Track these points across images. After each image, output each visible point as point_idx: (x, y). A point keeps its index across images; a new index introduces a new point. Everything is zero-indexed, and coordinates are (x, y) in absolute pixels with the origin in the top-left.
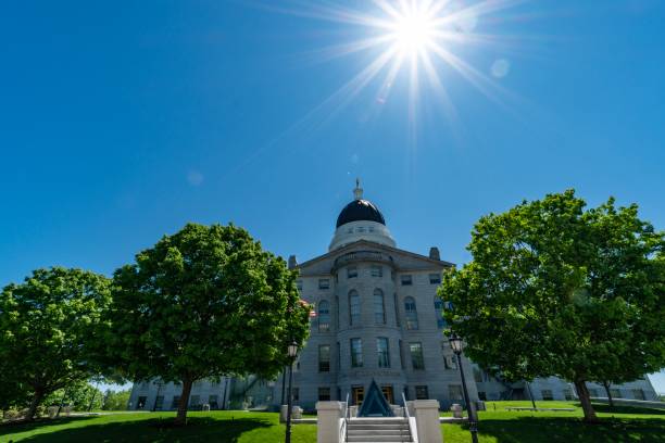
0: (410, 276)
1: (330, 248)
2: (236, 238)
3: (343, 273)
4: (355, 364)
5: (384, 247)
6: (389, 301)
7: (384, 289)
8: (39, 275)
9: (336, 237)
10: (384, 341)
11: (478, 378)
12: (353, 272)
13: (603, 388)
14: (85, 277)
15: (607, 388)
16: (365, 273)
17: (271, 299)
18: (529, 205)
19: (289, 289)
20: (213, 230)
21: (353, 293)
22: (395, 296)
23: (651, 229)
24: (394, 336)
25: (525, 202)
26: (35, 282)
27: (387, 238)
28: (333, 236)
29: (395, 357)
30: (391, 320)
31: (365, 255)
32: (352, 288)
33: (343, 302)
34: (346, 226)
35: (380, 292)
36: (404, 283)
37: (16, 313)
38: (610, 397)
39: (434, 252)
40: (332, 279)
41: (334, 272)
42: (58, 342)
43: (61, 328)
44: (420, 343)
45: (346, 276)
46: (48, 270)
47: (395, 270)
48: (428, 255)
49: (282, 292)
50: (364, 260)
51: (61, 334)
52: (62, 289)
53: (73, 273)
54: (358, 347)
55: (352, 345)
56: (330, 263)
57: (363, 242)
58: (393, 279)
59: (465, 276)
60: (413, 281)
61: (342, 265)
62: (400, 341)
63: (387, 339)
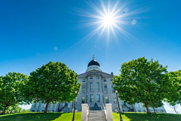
0: (106, 79)
1: (86, 71)
2: (63, 66)
3: (89, 78)
4: (91, 102)
5: (99, 72)
6: (100, 85)
7: (99, 82)
8: (10, 74)
9: (88, 69)
10: (99, 95)
11: (122, 107)
12: (91, 77)
13: (153, 109)
14: (22, 75)
15: (154, 109)
16: (94, 78)
17: (71, 81)
18: (134, 60)
19: (75, 79)
20: (57, 63)
21: (91, 83)
22: (102, 84)
23: (162, 66)
24: (101, 94)
25: (133, 60)
26: (8, 76)
27: (100, 70)
28: (87, 69)
29: (101, 100)
30: (101, 90)
31: (94, 73)
32: (91, 81)
33: (89, 85)
34: (90, 67)
35: (98, 83)
36: (104, 81)
37: (3, 83)
38: (155, 111)
39: (112, 73)
40: (86, 79)
41: (87, 77)
42: (13, 92)
43: (14, 88)
44: (108, 96)
45: (90, 78)
46: (12, 73)
47: (102, 77)
48: (110, 74)
49: (74, 79)
50: (94, 75)
51: (14, 90)
52: (16, 78)
53: (19, 74)
54: (92, 97)
55: (90, 96)
56: (86, 75)
57: (94, 70)
58: (102, 80)
59: (119, 77)
60: (107, 80)
61: (89, 76)
62: (103, 96)
63: (100, 95)
